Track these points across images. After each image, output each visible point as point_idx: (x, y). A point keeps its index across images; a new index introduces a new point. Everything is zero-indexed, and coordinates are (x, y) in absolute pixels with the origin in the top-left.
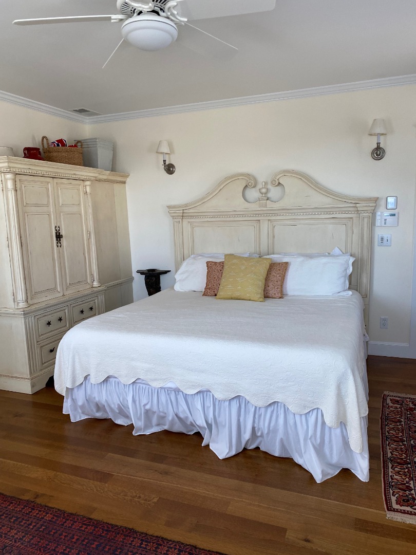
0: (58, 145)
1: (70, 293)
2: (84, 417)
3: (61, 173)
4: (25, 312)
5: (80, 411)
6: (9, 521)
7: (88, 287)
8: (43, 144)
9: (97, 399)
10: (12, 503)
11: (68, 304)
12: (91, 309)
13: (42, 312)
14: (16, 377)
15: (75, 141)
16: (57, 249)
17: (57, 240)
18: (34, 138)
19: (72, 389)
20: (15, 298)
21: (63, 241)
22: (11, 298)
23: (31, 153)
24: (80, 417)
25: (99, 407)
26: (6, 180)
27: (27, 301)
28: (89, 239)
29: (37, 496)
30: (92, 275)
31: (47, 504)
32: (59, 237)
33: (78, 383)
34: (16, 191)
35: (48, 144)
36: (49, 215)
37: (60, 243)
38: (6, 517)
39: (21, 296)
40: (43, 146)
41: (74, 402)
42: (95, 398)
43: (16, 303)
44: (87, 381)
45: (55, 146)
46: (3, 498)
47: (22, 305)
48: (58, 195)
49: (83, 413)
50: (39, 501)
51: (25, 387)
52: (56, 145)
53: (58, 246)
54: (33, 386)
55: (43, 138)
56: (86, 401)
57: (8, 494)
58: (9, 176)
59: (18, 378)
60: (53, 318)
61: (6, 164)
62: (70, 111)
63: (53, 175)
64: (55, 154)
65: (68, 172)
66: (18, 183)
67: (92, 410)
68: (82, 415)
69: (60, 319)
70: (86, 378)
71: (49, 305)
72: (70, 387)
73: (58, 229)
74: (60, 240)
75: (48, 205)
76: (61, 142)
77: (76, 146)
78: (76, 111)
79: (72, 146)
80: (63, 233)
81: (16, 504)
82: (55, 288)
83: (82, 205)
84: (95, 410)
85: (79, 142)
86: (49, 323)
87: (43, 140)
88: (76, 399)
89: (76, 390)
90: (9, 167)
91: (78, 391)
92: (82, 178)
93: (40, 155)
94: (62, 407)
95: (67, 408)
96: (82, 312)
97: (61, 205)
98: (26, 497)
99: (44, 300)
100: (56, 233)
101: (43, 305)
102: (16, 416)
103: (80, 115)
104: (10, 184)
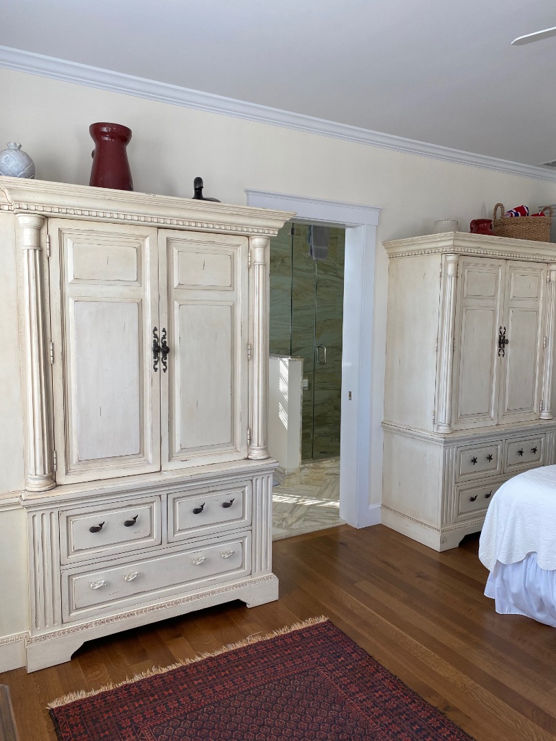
0: (517, 215)
1: (508, 422)
2: (516, 612)
3: (519, 253)
4: (447, 440)
5: (511, 600)
6: (411, 727)
7: (533, 418)
8: (495, 214)
9: (543, 593)
10: (415, 702)
11: (503, 438)
12: (534, 450)
13: (467, 443)
14: (422, 523)
15: (540, 207)
16: (497, 359)
17: (500, 346)
18: (484, 207)
19: (504, 566)
20: (436, 419)
21: (508, 348)
22: (430, 418)
23: (480, 227)
24: (510, 610)
25: (542, 605)
26: (447, 263)
27: (450, 425)
28: (544, 347)
29: (447, 708)
30: (541, 401)
31: (462, 727)
32: (503, 342)
33: (515, 560)
34: (457, 277)
35: (503, 214)
36: (494, 311)
37: (503, 351)
38: (407, 719)
39: (443, 417)
40: (495, 218)
41: (504, 583)
42: (539, 589)
43: (436, 426)
44: (530, 561)
45: (512, 215)
46: (403, 689)
47: (444, 429)
48: (509, 284)
49: (516, 605)
50: (451, 716)
51: (432, 539)
52: (514, 214)
53: (499, 355)
54: (442, 542)
55: (497, 205)
56: (523, 589)
57: (410, 686)
58: (451, 258)
59: (425, 525)
60: (481, 455)
61: (451, 243)
62: (540, 166)
63: (506, 255)
64: (510, 227)
65: (528, 251)
66: (460, 267)
67: (531, 606)
68: (512, 606)
69: (490, 458)
70: (529, 555)
71: (477, 436)
72: (503, 561)
73: (503, 330)
74: (504, 347)
75: (493, 297)
76: (521, 210)
77: (542, 214)
78: (548, 164)
79: (538, 215)
80: (509, 336)
81: (419, 706)
82: (488, 413)
83: (541, 299)
84: (535, 607)
85: (546, 208)
86: (474, 461)
87: (496, 209)
88: (508, 582)
89: (510, 568)
90: (454, 246)
91: (513, 570)
92: (548, 259)
93: (491, 228)
94: (484, 586)
95: (492, 589)
96: (521, 453)
97: (511, 297)
98: (433, 702)
99: (472, 427)
100: (500, 337)
101: (470, 434)
102: (420, 576)
103: (551, 171)
104: (451, 269)
